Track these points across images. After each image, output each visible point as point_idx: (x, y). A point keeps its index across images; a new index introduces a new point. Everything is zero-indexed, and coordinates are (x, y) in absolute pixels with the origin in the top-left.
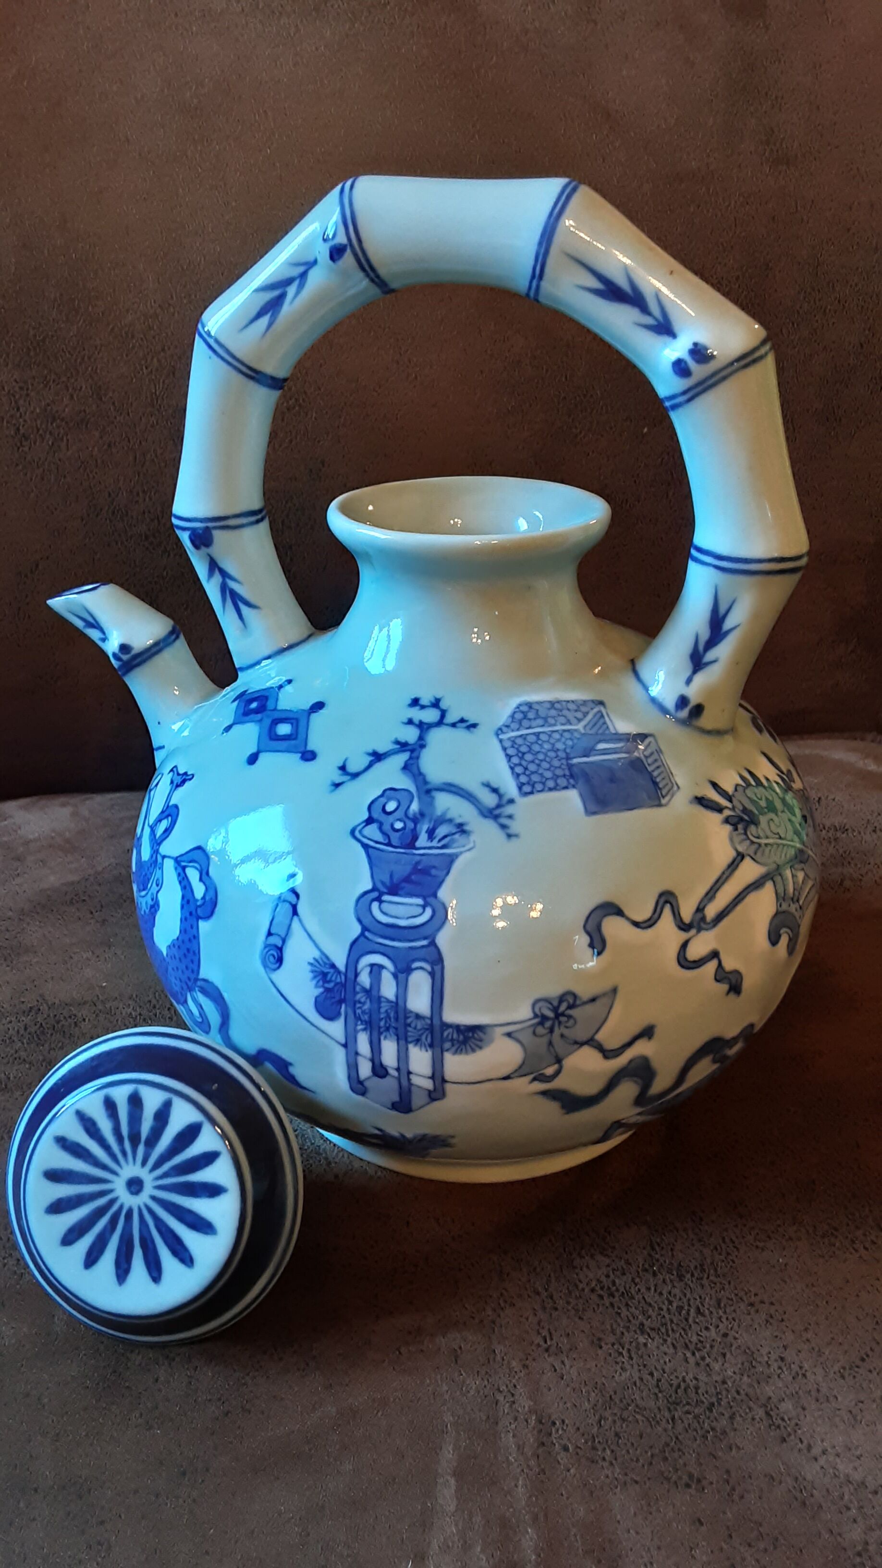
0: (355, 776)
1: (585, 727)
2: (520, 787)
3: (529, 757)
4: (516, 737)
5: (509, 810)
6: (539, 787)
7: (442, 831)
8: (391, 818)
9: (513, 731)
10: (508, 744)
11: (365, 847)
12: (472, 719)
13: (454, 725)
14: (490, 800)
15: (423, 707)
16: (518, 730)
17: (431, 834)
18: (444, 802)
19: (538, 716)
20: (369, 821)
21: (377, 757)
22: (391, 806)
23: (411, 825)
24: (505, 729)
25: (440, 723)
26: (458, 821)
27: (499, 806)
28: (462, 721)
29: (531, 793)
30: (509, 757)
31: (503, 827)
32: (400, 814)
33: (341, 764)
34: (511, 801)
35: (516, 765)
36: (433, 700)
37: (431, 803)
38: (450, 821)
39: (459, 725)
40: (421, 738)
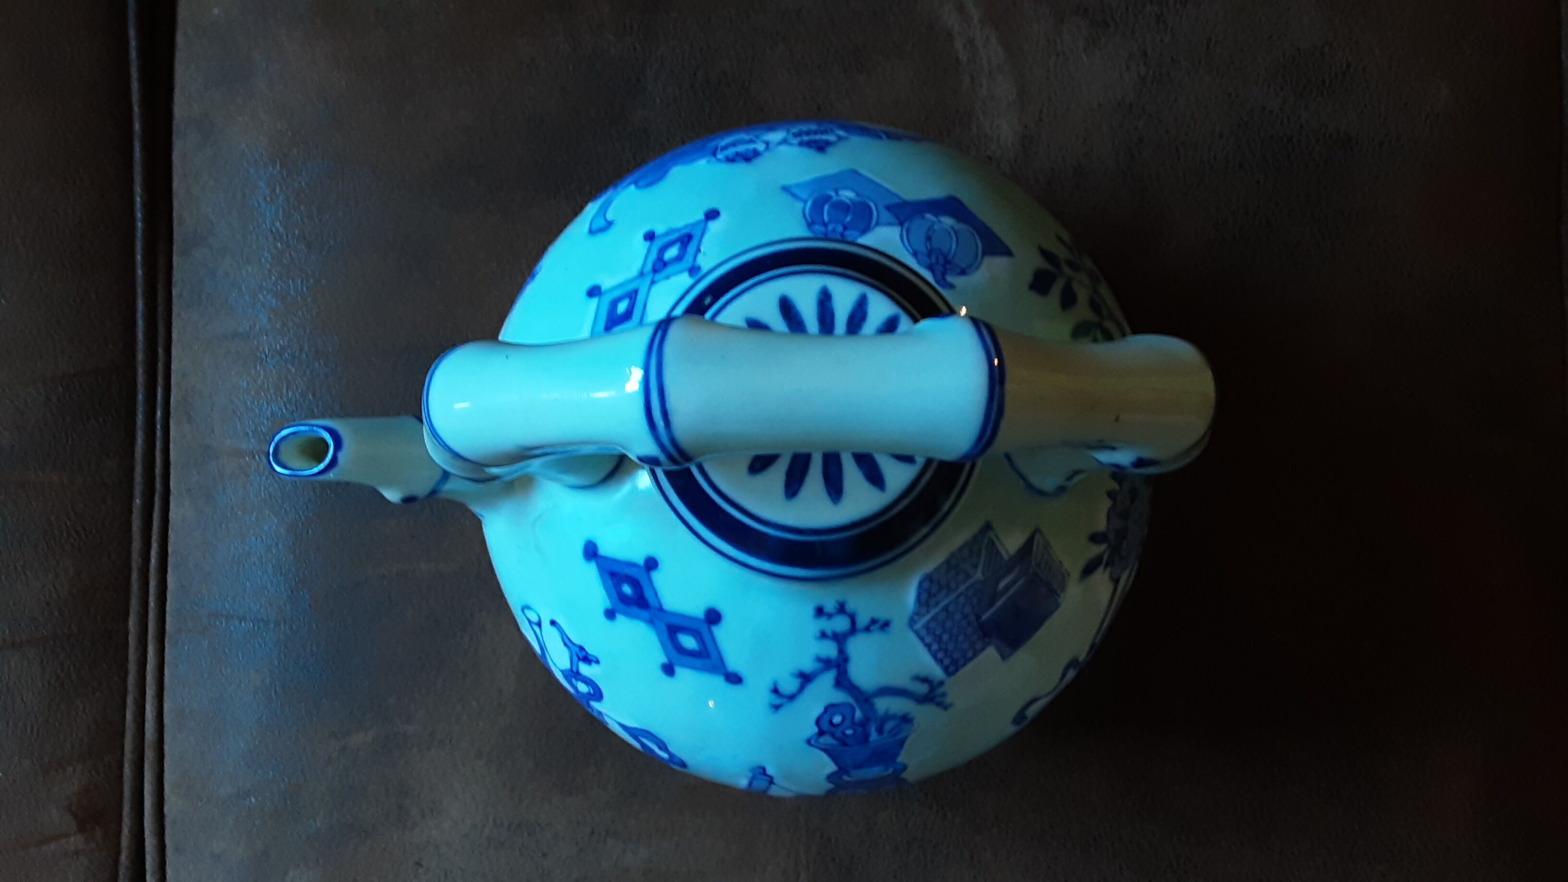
0: (792, 697)
1: (983, 574)
2: (946, 670)
3: (945, 637)
4: (928, 622)
5: (940, 690)
6: (961, 662)
7: (889, 726)
8: (841, 729)
9: (924, 615)
10: (923, 632)
11: (825, 751)
12: (882, 615)
13: (867, 629)
14: (922, 689)
15: (830, 616)
16: (928, 612)
17: (880, 731)
18: (883, 705)
19: (940, 588)
20: (821, 733)
21: (805, 678)
22: (837, 719)
23: (860, 730)
24: (916, 618)
25: (853, 629)
26: (900, 714)
27: (932, 689)
28: (874, 621)
29: (957, 670)
30: (928, 646)
31: (939, 704)
32: (848, 722)
33: (772, 687)
34: (941, 683)
35: (937, 651)
36: (837, 606)
37: (872, 707)
38: (894, 717)
39: (872, 628)
40: (841, 651)
